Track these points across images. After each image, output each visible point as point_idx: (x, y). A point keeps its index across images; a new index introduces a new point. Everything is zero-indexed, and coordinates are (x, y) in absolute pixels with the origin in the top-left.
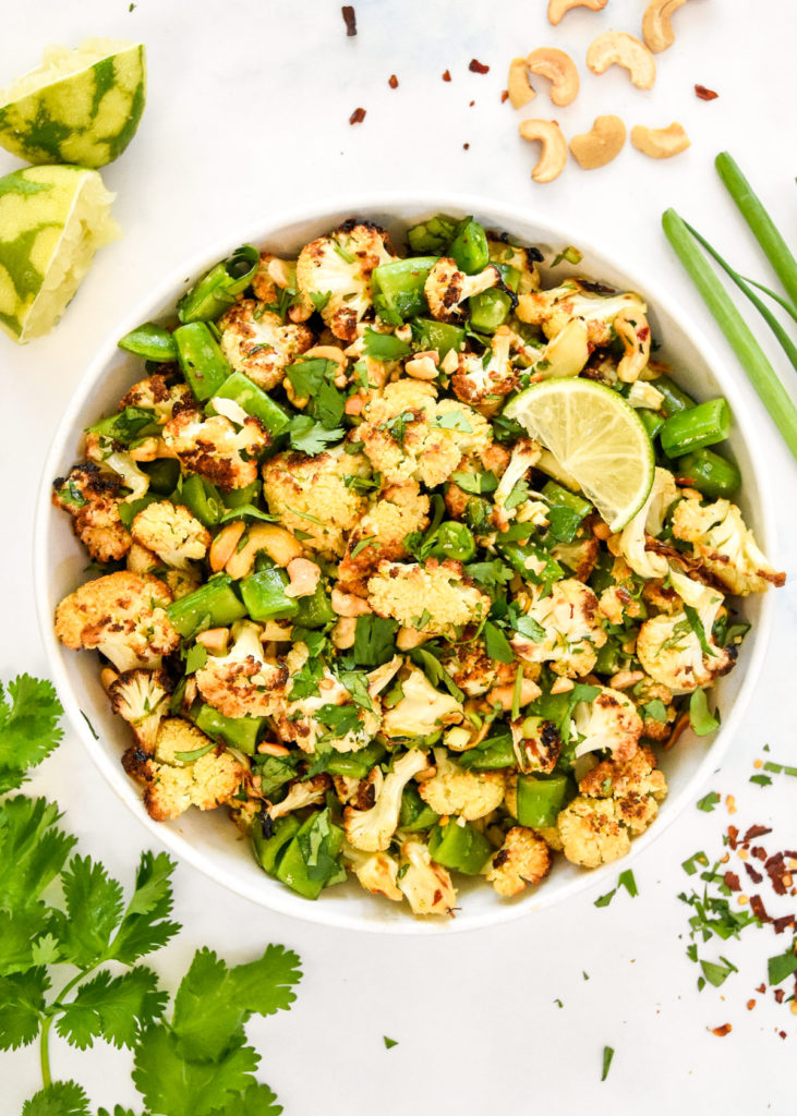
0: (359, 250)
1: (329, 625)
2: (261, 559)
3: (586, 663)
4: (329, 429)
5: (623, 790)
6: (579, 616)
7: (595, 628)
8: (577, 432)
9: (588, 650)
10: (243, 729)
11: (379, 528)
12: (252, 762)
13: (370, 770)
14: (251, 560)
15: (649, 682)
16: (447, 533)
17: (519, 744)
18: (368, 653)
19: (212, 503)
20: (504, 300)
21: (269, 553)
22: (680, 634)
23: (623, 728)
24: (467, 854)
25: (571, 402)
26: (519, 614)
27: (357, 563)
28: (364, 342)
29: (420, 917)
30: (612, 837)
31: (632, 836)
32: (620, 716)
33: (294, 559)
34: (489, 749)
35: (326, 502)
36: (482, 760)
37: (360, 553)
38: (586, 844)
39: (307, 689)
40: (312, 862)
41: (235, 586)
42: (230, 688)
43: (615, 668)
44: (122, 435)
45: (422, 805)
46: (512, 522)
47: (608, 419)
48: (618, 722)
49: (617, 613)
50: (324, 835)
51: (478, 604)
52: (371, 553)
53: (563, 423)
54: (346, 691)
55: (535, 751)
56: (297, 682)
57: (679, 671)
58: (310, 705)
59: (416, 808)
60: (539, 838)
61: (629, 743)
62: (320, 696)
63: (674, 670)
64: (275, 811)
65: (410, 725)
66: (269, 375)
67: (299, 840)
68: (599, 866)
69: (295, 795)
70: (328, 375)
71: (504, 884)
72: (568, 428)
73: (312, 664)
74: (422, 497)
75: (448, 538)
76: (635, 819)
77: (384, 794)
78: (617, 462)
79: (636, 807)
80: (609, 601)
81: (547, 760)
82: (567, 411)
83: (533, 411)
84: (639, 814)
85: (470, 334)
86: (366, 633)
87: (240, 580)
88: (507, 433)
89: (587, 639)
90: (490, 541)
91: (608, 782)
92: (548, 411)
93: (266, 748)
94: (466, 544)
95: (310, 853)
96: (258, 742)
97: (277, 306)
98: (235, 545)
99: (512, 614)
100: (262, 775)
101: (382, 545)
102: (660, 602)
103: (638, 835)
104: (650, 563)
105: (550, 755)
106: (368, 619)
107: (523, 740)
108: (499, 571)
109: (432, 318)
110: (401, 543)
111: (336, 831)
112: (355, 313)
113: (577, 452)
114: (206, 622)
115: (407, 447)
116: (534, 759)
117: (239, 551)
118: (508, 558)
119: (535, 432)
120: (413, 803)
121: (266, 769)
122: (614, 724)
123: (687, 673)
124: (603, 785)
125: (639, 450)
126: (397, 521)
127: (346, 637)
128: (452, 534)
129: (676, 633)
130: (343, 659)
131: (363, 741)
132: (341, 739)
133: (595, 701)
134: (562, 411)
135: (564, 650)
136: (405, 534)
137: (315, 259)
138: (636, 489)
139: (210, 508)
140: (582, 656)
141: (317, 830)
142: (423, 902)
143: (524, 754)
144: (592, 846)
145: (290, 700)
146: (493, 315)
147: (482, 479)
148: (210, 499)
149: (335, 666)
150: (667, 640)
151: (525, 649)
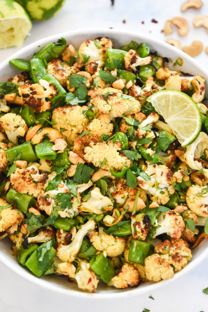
0: (102, 44)
1: (66, 166)
2: (46, 138)
3: (165, 199)
4: (80, 100)
5: (174, 251)
6: (164, 178)
7: (170, 185)
8: (173, 110)
9: (166, 193)
10: (24, 199)
11: (93, 128)
12: (25, 217)
13: (71, 228)
14: (42, 138)
15: (189, 212)
16: (118, 136)
17: (133, 225)
18: (79, 179)
19: (31, 117)
20: (152, 70)
21: (49, 136)
22: (204, 192)
23: (177, 224)
24: (105, 269)
25: (173, 99)
26: (141, 171)
27: (82, 141)
28: (99, 73)
29: (81, 290)
30: (167, 268)
31: (175, 271)
32: (176, 219)
33: (58, 138)
34: (121, 227)
35: (74, 116)
36: (118, 231)
37: (83, 136)
38: (155, 270)
39: (53, 187)
40: (41, 259)
41: (34, 146)
42: (23, 178)
43: (176, 204)
44: (3, 91)
45: (90, 245)
46: (144, 137)
47: (186, 106)
48: (175, 221)
49: (180, 178)
50: (48, 249)
51: (125, 162)
52: (88, 137)
53: (168, 106)
54: (68, 189)
55: (140, 227)
56: (50, 184)
57: (202, 206)
58: (53, 193)
59: (87, 246)
60: (136, 269)
61: (178, 231)
62: (57, 190)
63: (200, 205)
64: (30, 240)
65: (91, 207)
66: (62, 78)
67: (38, 251)
68: (160, 281)
69: (39, 236)
70: (83, 82)
71: (118, 282)
72: (170, 108)
73: (57, 178)
74: (111, 124)
75: (118, 137)
76: (177, 263)
77: (75, 238)
78: (187, 122)
79: (178, 259)
80: (178, 175)
81: (144, 230)
82: (171, 102)
83: (157, 101)
84: (179, 261)
85: (138, 78)
86: (80, 170)
87: (36, 145)
88: (146, 111)
89: (167, 188)
90: (134, 144)
91: (167, 247)
92: (163, 101)
93: (32, 210)
94: (125, 141)
95: (40, 256)
96: (29, 207)
97: (69, 62)
98: (36, 131)
99: (139, 170)
100: (28, 224)
101: (93, 136)
102: (197, 180)
103: (178, 271)
104: (195, 164)
105: (145, 228)
106: (82, 165)
107: (136, 222)
108: (136, 155)
109: (125, 69)
110: (100, 137)
111: (53, 250)
112: (97, 64)
113: (172, 116)
114: (19, 156)
115: (108, 100)
116: (138, 230)
117: (38, 134)
118: (140, 150)
119: (157, 108)
120: (86, 244)
121: (30, 221)
122: (173, 222)
123: (205, 207)
124: (165, 248)
125: (196, 117)
126: (100, 128)
127: (72, 172)
128: (120, 136)
129: (202, 191)
130: (69, 180)
131: (71, 214)
132: (63, 211)
133: (167, 213)
134: (169, 102)
135: (157, 190)
136: (102, 134)
137: (86, 43)
138: (193, 131)
139: (30, 118)
140: (164, 195)
141: (45, 247)
142: (83, 284)
143: (135, 228)
144: (158, 271)
145: (45, 191)
146: (148, 73)
147: (134, 121)
148: (31, 116)
149: (66, 181)
150: (198, 194)
151: (141, 182)
